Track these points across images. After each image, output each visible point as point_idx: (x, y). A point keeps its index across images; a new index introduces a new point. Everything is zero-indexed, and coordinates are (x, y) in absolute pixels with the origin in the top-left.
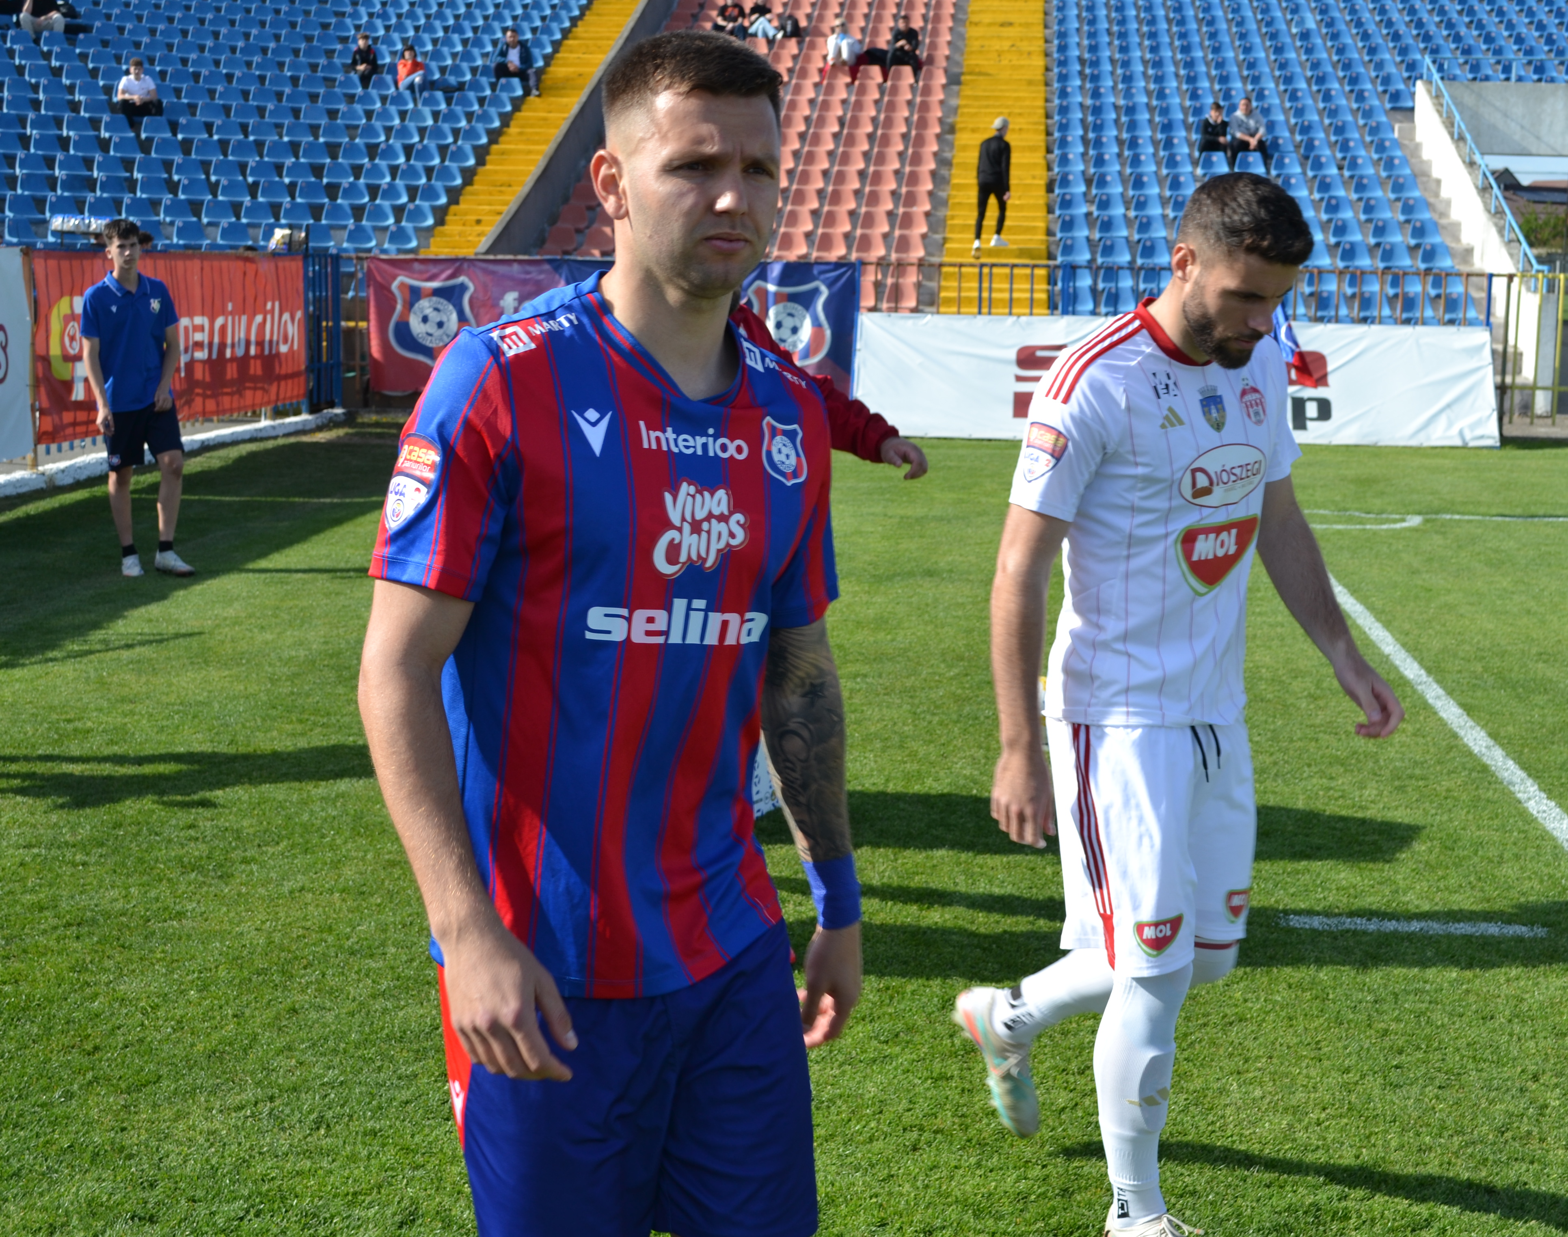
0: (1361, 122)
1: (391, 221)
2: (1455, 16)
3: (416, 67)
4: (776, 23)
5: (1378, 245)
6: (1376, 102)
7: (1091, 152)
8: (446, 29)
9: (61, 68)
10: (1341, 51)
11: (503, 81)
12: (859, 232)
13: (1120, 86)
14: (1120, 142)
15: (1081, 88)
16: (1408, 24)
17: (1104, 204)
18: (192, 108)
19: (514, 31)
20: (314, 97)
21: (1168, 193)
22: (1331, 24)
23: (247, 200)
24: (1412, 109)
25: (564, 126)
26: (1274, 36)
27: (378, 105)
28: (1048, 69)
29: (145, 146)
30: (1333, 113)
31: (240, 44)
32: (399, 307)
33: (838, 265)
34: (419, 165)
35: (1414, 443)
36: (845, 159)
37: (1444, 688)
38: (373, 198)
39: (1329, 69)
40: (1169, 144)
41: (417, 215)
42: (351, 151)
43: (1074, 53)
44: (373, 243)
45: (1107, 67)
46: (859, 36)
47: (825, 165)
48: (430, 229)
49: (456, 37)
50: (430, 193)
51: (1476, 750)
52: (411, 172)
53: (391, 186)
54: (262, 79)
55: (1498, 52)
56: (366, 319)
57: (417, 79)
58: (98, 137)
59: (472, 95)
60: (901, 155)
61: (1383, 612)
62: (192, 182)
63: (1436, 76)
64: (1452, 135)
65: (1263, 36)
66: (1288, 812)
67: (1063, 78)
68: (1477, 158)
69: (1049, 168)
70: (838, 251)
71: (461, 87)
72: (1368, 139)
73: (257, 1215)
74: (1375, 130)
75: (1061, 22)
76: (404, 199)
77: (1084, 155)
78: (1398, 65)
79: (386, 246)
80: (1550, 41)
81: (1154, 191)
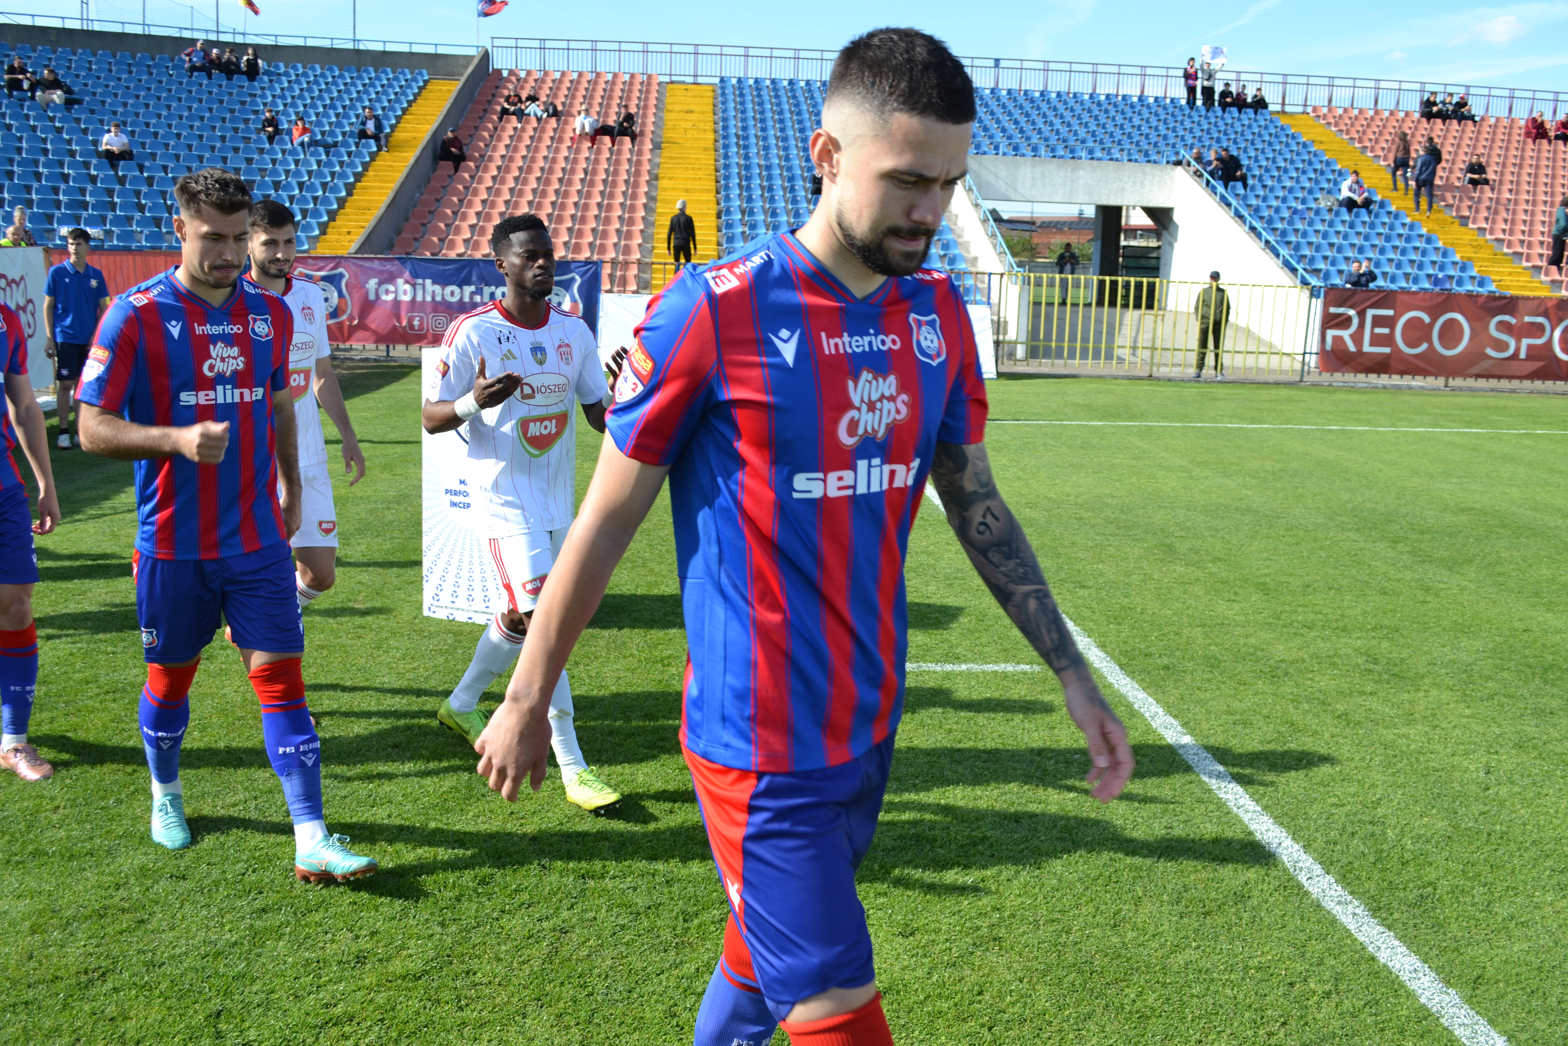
3: (305, 130)
4: (542, 108)
7: (744, 194)
8: (325, 107)
9: (62, 128)
11: (363, 141)
12: (598, 242)
13: (762, 152)
14: (762, 188)
15: (737, 153)
17: (753, 226)
18: (153, 156)
19: (370, 108)
20: (236, 150)
21: (792, 220)
25: (405, 171)
27: (280, 156)
28: (716, 141)
29: (122, 181)
31: (186, 114)
33: (587, 262)
34: (308, 195)
36: (589, 195)
40: (792, 189)
41: (308, 228)
42: (263, 185)
43: (733, 131)
45: (753, 140)
47: (576, 199)
48: (316, 237)
49: (331, 112)
50: (316, 214)
52: (303, 200)
54: (201, 137)
55: (991, 137)
57: (306, 138)
58: (89, 174)
59: (343, 150)
60: (624, 193)
62: (155, 204)
67: (726, 147)
68: (980, 201)
69: (718, 203)
70: (585, 254)
71: (335, 144)
73: (254, 872)
75: (724, 111)
77: (740, 195)
80: (1022, 131)
81: (784, 218)
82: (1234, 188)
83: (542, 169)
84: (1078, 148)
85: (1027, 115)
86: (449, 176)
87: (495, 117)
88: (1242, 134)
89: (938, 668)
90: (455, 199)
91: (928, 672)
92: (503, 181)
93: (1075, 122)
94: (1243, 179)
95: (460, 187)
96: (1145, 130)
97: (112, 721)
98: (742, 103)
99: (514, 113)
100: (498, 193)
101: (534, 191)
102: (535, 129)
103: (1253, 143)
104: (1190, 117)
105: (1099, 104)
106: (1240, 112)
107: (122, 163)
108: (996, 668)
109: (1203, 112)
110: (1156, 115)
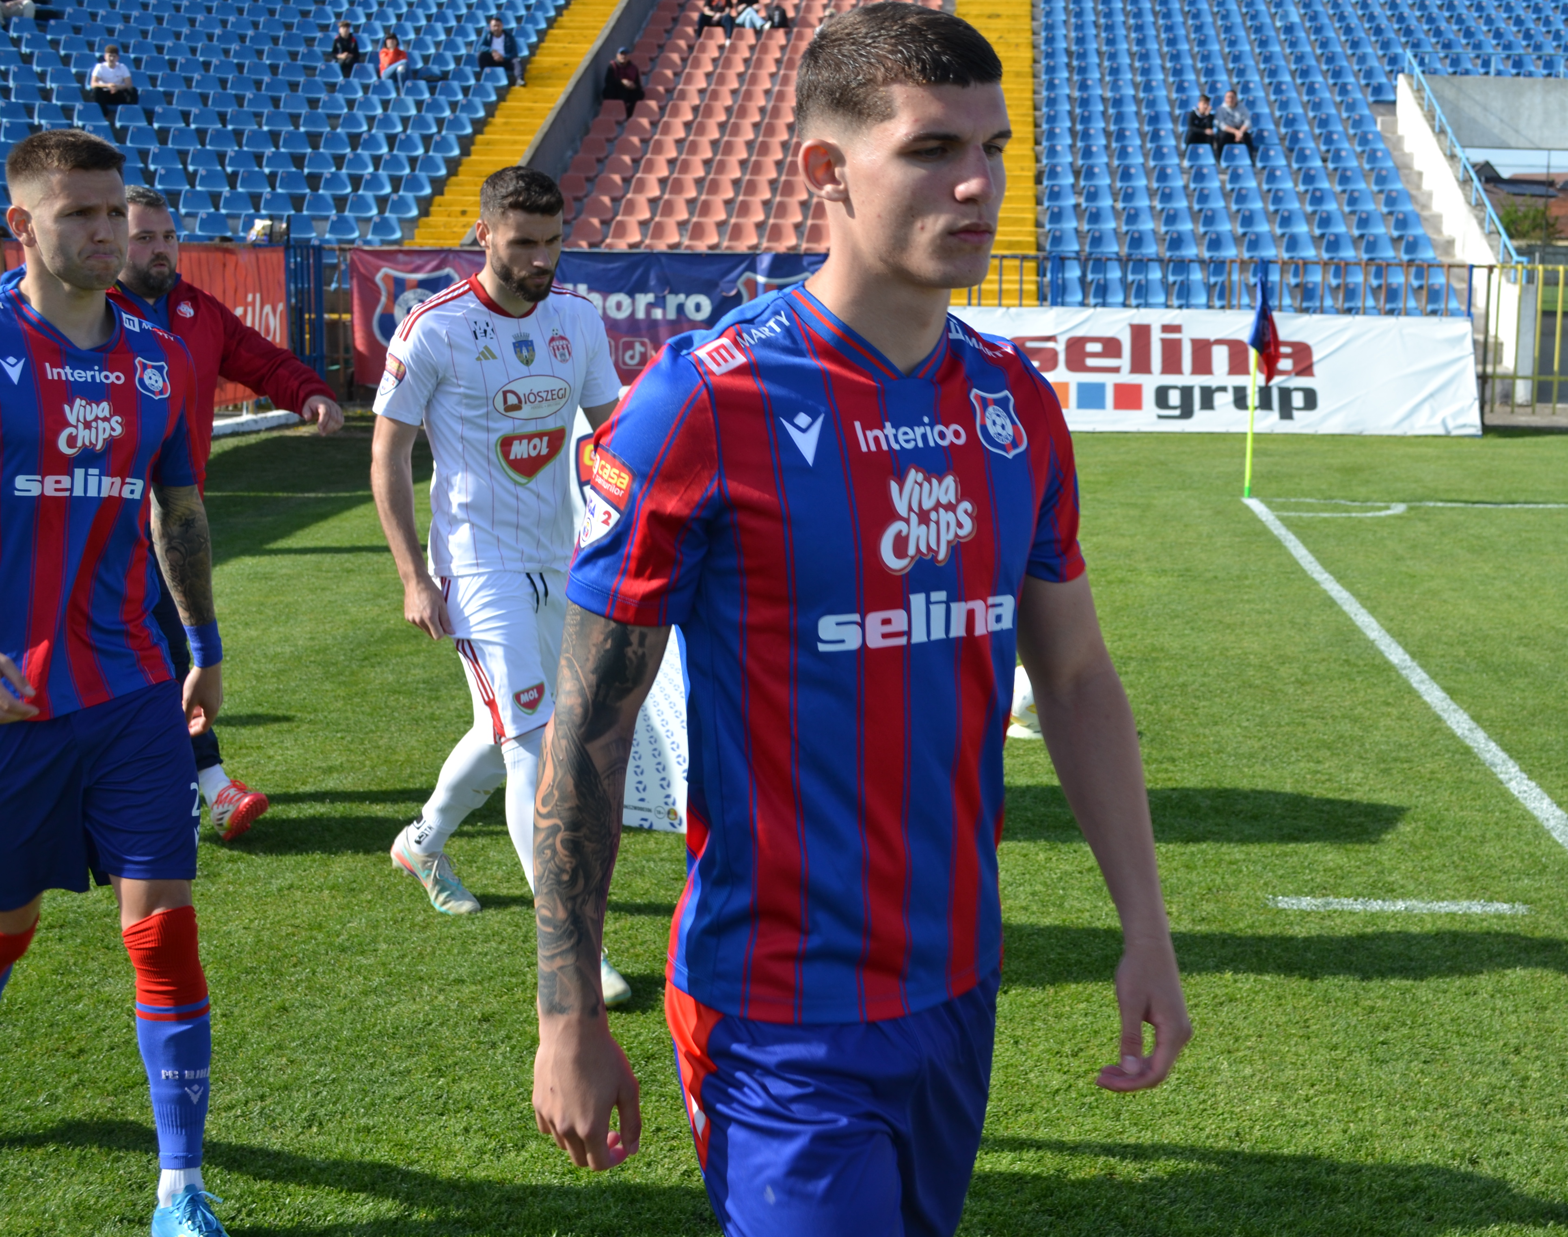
0: (1345, 115)
1: (374, 212)
3: (398, 55)
4: (763, 14)
5: (1362, 236)
6: (1359, 96)
7: (1079, 144)
8: (429, 17)
9: (31, 55)
10: (1324, 44)
11: (487, 70)
13: (1108, 78)
14: (1107, 134)
15: (1069, 80)
16: (1389, 18)
17: (1092, 196)
18: (168, 97)
19: (498, 19)
20: (294, 86)
21: (1155, 185)
22: (1314, 18)
23: (226, 190)
24: (1394, 103)
25: (550, 116)
26: (1258, 29)
27: (360, 94)
28: (1035, 61)
29: (120, 135)
30: (1317, 106)
31: (218, 31)
32: (383, 299)
34: (402, 155)
35: (1398, 432)
37: (1428, 672)
38: (356, 188)
39: (1313, 62)
40: (1156, 136)
41: (401, 205)
42: (333, 141)
43: (1062, 45)
44: (356, 234)
45: (1094, 59)
48: (414, 221)
49: (439, 26)
50: (414, 184)
51: (1459, 732)
52: (395, 162)
53: (374, 176)
54: (240, 67)
55: (1478, 46)
56: (350, 311)
57: (400, 67)
59: (456, 84)
61: (1368, 598)
62: (169, 171)
63: (1417, 70)
64: (1433, 128)
65: (1248, 29)
66: (1276, 796)
67: (1051, 70)
68: (1458, 151)
69: (1038, 160)
71: (445, 76)
72: (1351, 132)
74: (1358, 123)
75: (1049, 14)
76: (388, 190)
77: (1072, 147)
78: (1380, 58)
79: (370, 237)
80: (1528, 36)
81: (1141, 182)
83: (762, 110)
86: (619, 123)
87: (690, 30)
89: (1358, 907)
90: (627, 159)
91: (1341, 913)
92: (701, 130)
95: (635, 140)
97: (55, 972)
99: (719, 24)
100: (693, 148)
101: (749, 144)
102: (752, 48)
107: (120, 108)
108: (1453, 908)
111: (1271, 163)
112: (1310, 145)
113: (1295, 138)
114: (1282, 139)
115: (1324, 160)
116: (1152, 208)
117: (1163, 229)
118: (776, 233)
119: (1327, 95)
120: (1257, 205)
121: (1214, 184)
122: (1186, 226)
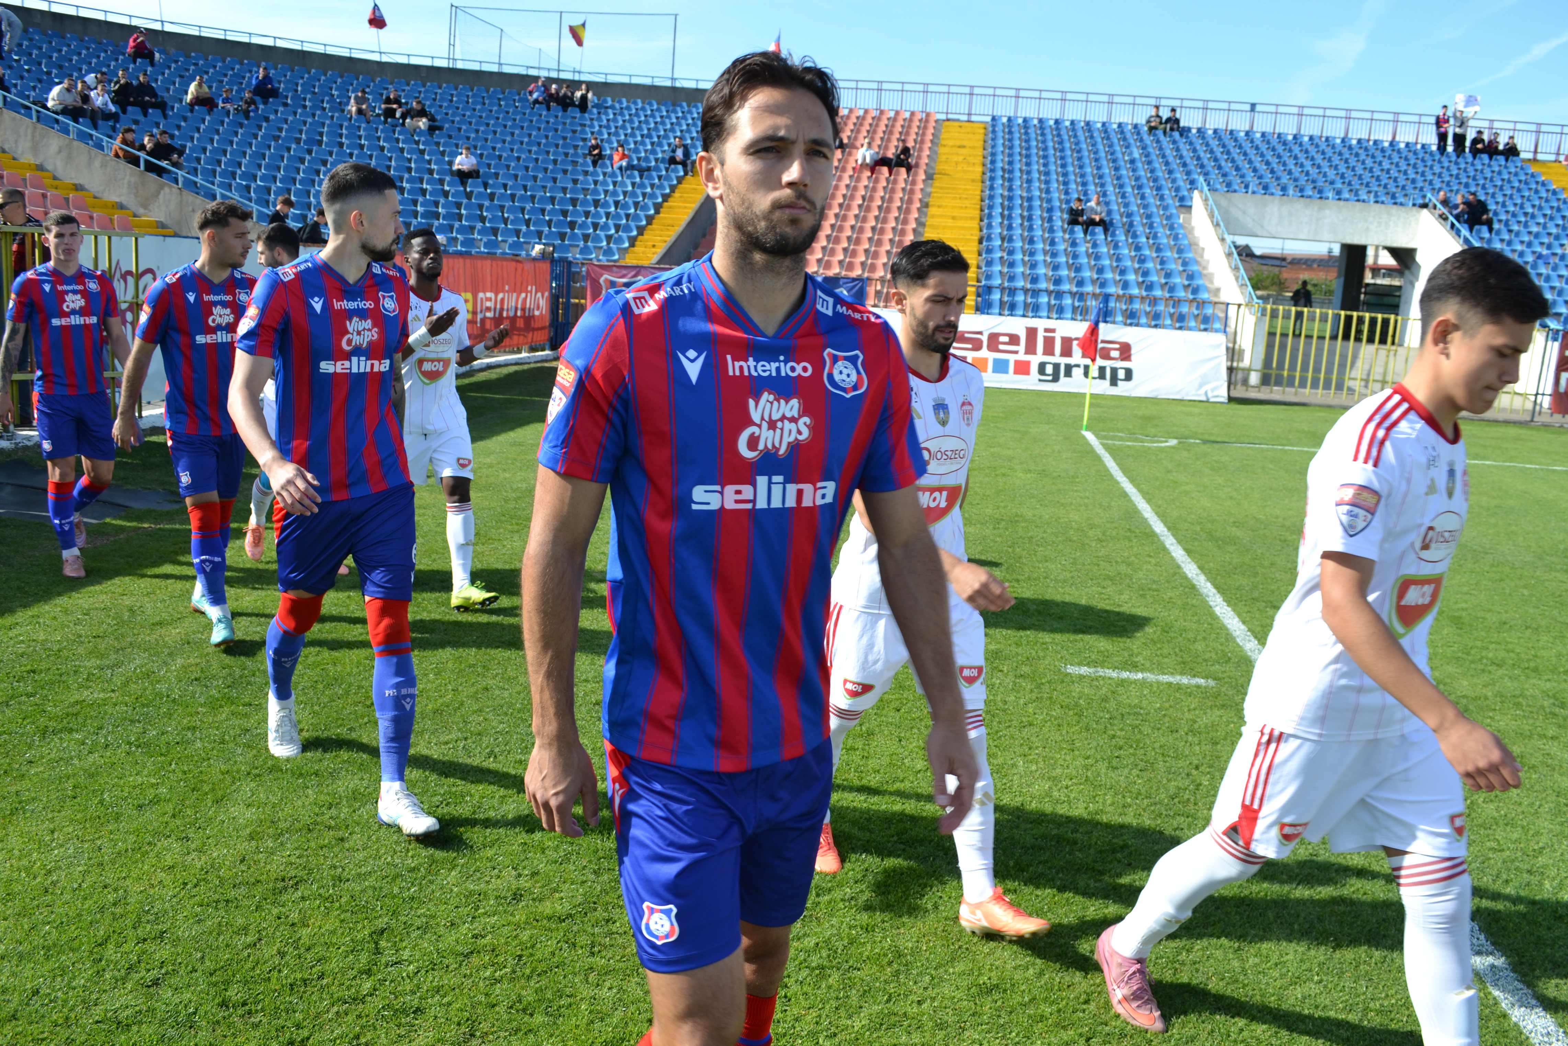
0: (1161, 212)
1: (604, 243)
2: (1219, 155)
3: (624, 156)
5: (1166, 283)
6: (1170, 202)
7: (1006, 222)
8: (642, 136)
9: (424, 149)
10: (1152, 171)
11: (673, 166)
12: (869, 261)
13: (1024, 186)
14: (1022, 217)
15: (1002, 185)
16: (1192, 158)
17: (1011, 252)
18: (496, 175)
19: (680, 138)
20: (565, 172)
21: (1048, 248)
22: (1147, 155)
23: (524, 228)
24: (1190, 207)
26: (1114, 161)
27: (601, 177)
28: (984, 173)
29: (469, 196)
30: (1145, 207)
31: (526, 140)
33: (855, 279)
34: (622, 212)
36: (865, 219)
38: (595, 230)
39: (1145, 181)
40: (1050, 220)
41: (619, 240)
42: (585, 202)
43: (1000, 165)
44: (593, 256)
45: (1017, 174)
46: (877, 150)
47: (853, 223)
48: (626, 249)
49: (647, 141)
50: (627, 229)
52: (617, 216)
53: (606, 224)
54: (537, 160)
55: (1242, 176)
56: (585, 298)
58: (443, 190)
59: (654, 174)
60: (896, 218)
62: (494, 217)
63: (1206, 188)
64: (1212, 222)
65: (1108, 161)
67: (992, 179)
68: (1226, 236)
69: (981, 230)
70: (857, 272)
71: (649, 169)
72: (1165, 222)
74: (1169, 218)
75: (993, 147)
76: (613, 231)
77: (1002, 222)
78: (1184, 181)
80: (1272, 171)
81: (1040, 246)
82: (1479, 231)
84: (1326, 189)
85: (1279, 157)
88: (1491, 180)
93: (1325, 164)
94: (1489, 223)
96: (1394, 173)
98: (1010, 140)
103: (1501, 189)
104: (1440, 162)
105: (1350, 148)
106: (1491, 159)
107: (470, 180)
109: (1454, 158)
110: (1406, 159)
111: (1116, 238)
112: (1140, 229)
113: (1131, 225)
114: (1124, 225)
115: (1148, 238)
116: (1045, 261)
117: (1051, 273)
118: (828, 266)
119: (1152, 200)
120: (1107, 262)
121: (1082, 249)
122: (1064, 272)
